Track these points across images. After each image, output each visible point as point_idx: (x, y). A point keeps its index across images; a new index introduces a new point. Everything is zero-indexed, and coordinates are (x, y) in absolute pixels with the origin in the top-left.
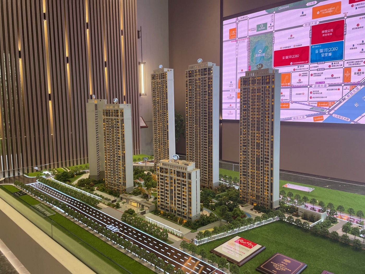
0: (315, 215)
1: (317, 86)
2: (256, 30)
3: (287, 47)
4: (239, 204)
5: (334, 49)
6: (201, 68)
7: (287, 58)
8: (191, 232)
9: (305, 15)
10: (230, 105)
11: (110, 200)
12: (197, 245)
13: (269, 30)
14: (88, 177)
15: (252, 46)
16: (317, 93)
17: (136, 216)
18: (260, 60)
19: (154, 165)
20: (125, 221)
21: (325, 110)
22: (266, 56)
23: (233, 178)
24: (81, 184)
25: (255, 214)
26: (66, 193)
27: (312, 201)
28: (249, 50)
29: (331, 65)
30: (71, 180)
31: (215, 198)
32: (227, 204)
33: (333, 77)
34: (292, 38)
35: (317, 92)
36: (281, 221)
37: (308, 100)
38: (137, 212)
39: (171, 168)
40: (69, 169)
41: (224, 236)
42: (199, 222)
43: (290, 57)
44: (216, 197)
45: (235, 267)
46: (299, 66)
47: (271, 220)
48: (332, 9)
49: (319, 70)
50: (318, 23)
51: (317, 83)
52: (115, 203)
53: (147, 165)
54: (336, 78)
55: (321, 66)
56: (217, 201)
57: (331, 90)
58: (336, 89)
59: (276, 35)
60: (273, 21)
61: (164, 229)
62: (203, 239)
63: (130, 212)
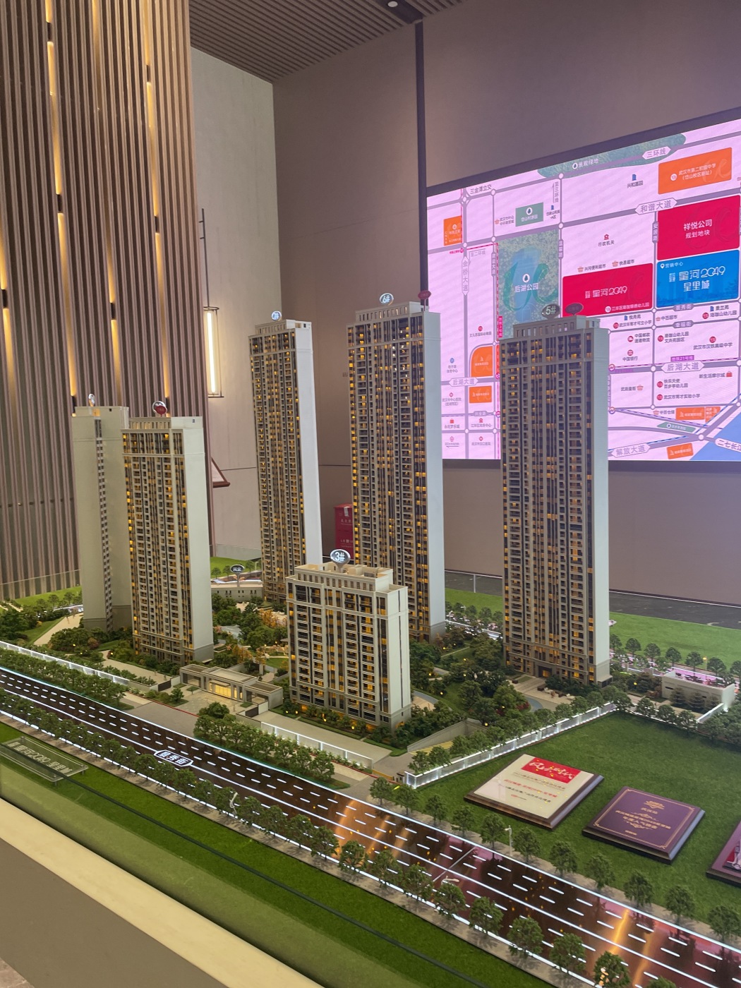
0: (707, 692)
1: (675, 368)
2: (515, 221)
3: (597, 267)
4: (508, 677)
5: (716, 271)
6: (390, 319)
7: (596, 296)
8: (391, 755)
9: (641, 183)
10: (452, 422)
11: (152, 683)
12: (415, 787)
13: (548, 221)
14: (77, 626)
15: (504, 264)
16: (674, 386)
17: (234, 722)
18: (527, 301)
19: (261, 586)
20: (205, 737)
21: (697, 429)
22: (541, 291)
23: (479, 610)
24: (62, 644)
25: (550, 700)
26: (21, 671)
27: (690, 658)
28: (497, 273)
29: (709, 313)
30: (29, 635)
31: (439, 664)
32: (476, 676)
33: (714, 343)
34: (608, 242)
35: (676, 383)
36: (621, 715)
37: (653, 404)
38: (234, 711)
39: (328, 585)
40: (19, 606)
41: (480, 760)
42: (409, 726)
43: (605, 292)
44: (442, 660)
45: (529, 837)
46: (628, 316)
47: (598, 712)
48: (710, 166)
49: (678, 325)
50: (673, 205)
51: (674, 359)
52: (169, 692)
53: (241, 586)
54: (721, 346)
55: (682, 315)
56: (447, 672)
57: (710, 376)
58: (723, 375)
59: (567, 234)
60: (558, 197)
61: (318, 753)
62: (428, 772)
63: (216, 713)
